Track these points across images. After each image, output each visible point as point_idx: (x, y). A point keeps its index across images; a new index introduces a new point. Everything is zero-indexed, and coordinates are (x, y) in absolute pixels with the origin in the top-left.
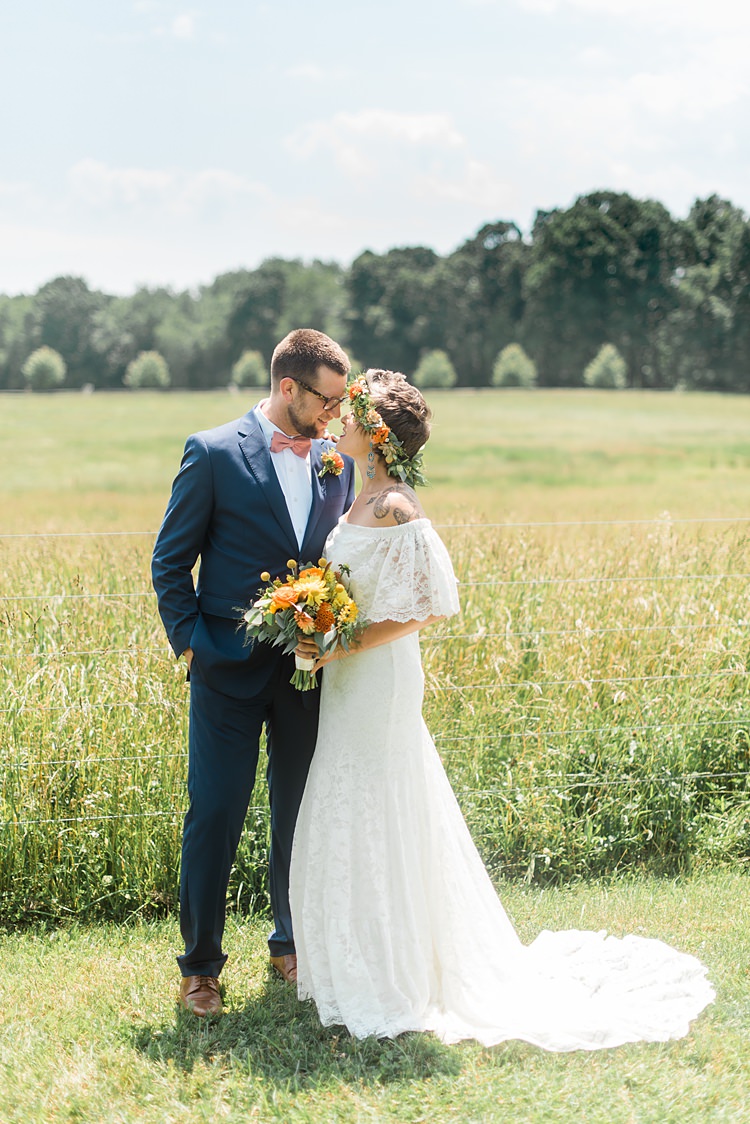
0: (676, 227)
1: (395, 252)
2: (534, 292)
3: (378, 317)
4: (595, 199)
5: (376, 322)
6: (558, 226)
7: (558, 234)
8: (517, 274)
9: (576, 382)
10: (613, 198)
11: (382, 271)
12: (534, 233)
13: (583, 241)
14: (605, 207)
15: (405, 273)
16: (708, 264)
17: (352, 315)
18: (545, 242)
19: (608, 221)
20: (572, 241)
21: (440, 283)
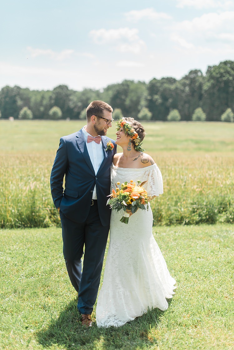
1: (163, 79)
2: (206, 91)
3: (157, 99)
4: (226, 63)
5: (157, 100)
6: (214, 71)
7: (214, 74)
8: (201, 86)
9: (218, 120)
10: (231, 63)
11: (158, 85)
12: (206, 73)
13: (222, 75)
14: (229, 65)
15: (166, 85)
17: (149, 98)
18: (210, 76)
19: (229, 70)
20: (218, 76)
21: (177, 88)
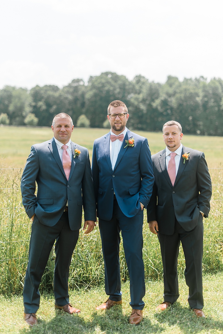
0: (130, 83)
1: (46, 86)
2: (89, 100)
3: (41, 105)
4: (107, 74)
5: (40, 107)
6: (96, 81)
7: (96, 83)
8: (83, 95)
9: (100, 126)
10: (112, 74)
11: (42, 92)
12: (88, 82)
13: (103, 85)
14: (110, 76)
15: (50, 93)
16: (139, 93)
17: (33, 104)
18: (92, 85)
19: (110, 80)
20: (100, 85)
21: (60, 96)
